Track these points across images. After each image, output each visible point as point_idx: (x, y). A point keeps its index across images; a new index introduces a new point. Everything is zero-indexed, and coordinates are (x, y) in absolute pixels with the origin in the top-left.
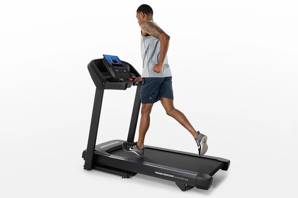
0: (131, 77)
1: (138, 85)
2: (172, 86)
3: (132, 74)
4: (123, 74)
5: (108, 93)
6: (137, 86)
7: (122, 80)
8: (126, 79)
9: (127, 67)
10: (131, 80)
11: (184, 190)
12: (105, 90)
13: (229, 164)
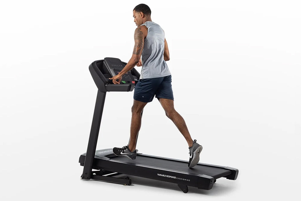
0: (134, 80)
2: (172, 86)
3: (134, 76)
4: (125, 76)
5: (110, 96)
7: (124, 82)
8: (128, 81)
10: (133, 82)
11: (186, 191)
12: (107, 93)
13: (237, 173)
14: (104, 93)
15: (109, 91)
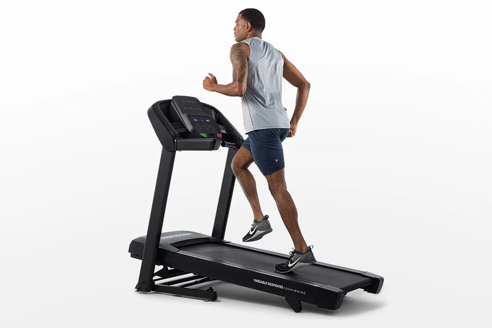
0: (220, 132)
1: (231, 146)
3: (220, 126)
4: (205, 125)
5: (182, 157)
6: (228, 148)
7: (204, 135)
8: (211, 134)
9: (211, 114)
10: (220, 136)
11: (298, 309)
12: (177, 152)
13: (381, 282)
14: (171, 153)
15: (180, 149)
